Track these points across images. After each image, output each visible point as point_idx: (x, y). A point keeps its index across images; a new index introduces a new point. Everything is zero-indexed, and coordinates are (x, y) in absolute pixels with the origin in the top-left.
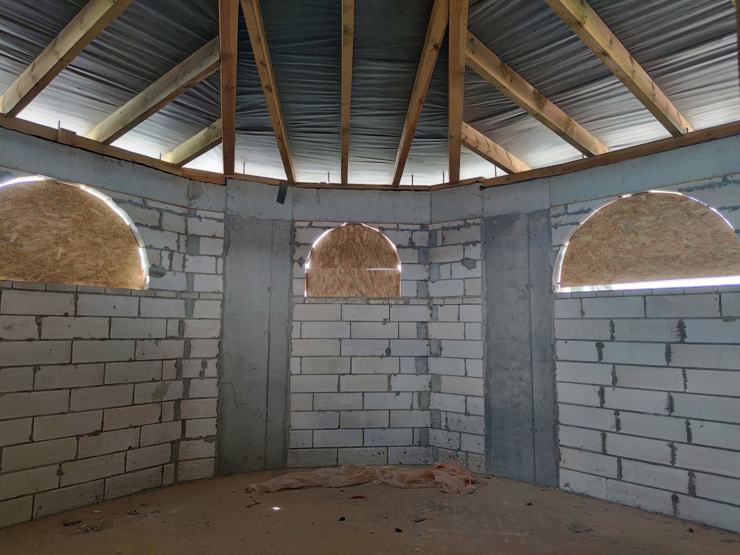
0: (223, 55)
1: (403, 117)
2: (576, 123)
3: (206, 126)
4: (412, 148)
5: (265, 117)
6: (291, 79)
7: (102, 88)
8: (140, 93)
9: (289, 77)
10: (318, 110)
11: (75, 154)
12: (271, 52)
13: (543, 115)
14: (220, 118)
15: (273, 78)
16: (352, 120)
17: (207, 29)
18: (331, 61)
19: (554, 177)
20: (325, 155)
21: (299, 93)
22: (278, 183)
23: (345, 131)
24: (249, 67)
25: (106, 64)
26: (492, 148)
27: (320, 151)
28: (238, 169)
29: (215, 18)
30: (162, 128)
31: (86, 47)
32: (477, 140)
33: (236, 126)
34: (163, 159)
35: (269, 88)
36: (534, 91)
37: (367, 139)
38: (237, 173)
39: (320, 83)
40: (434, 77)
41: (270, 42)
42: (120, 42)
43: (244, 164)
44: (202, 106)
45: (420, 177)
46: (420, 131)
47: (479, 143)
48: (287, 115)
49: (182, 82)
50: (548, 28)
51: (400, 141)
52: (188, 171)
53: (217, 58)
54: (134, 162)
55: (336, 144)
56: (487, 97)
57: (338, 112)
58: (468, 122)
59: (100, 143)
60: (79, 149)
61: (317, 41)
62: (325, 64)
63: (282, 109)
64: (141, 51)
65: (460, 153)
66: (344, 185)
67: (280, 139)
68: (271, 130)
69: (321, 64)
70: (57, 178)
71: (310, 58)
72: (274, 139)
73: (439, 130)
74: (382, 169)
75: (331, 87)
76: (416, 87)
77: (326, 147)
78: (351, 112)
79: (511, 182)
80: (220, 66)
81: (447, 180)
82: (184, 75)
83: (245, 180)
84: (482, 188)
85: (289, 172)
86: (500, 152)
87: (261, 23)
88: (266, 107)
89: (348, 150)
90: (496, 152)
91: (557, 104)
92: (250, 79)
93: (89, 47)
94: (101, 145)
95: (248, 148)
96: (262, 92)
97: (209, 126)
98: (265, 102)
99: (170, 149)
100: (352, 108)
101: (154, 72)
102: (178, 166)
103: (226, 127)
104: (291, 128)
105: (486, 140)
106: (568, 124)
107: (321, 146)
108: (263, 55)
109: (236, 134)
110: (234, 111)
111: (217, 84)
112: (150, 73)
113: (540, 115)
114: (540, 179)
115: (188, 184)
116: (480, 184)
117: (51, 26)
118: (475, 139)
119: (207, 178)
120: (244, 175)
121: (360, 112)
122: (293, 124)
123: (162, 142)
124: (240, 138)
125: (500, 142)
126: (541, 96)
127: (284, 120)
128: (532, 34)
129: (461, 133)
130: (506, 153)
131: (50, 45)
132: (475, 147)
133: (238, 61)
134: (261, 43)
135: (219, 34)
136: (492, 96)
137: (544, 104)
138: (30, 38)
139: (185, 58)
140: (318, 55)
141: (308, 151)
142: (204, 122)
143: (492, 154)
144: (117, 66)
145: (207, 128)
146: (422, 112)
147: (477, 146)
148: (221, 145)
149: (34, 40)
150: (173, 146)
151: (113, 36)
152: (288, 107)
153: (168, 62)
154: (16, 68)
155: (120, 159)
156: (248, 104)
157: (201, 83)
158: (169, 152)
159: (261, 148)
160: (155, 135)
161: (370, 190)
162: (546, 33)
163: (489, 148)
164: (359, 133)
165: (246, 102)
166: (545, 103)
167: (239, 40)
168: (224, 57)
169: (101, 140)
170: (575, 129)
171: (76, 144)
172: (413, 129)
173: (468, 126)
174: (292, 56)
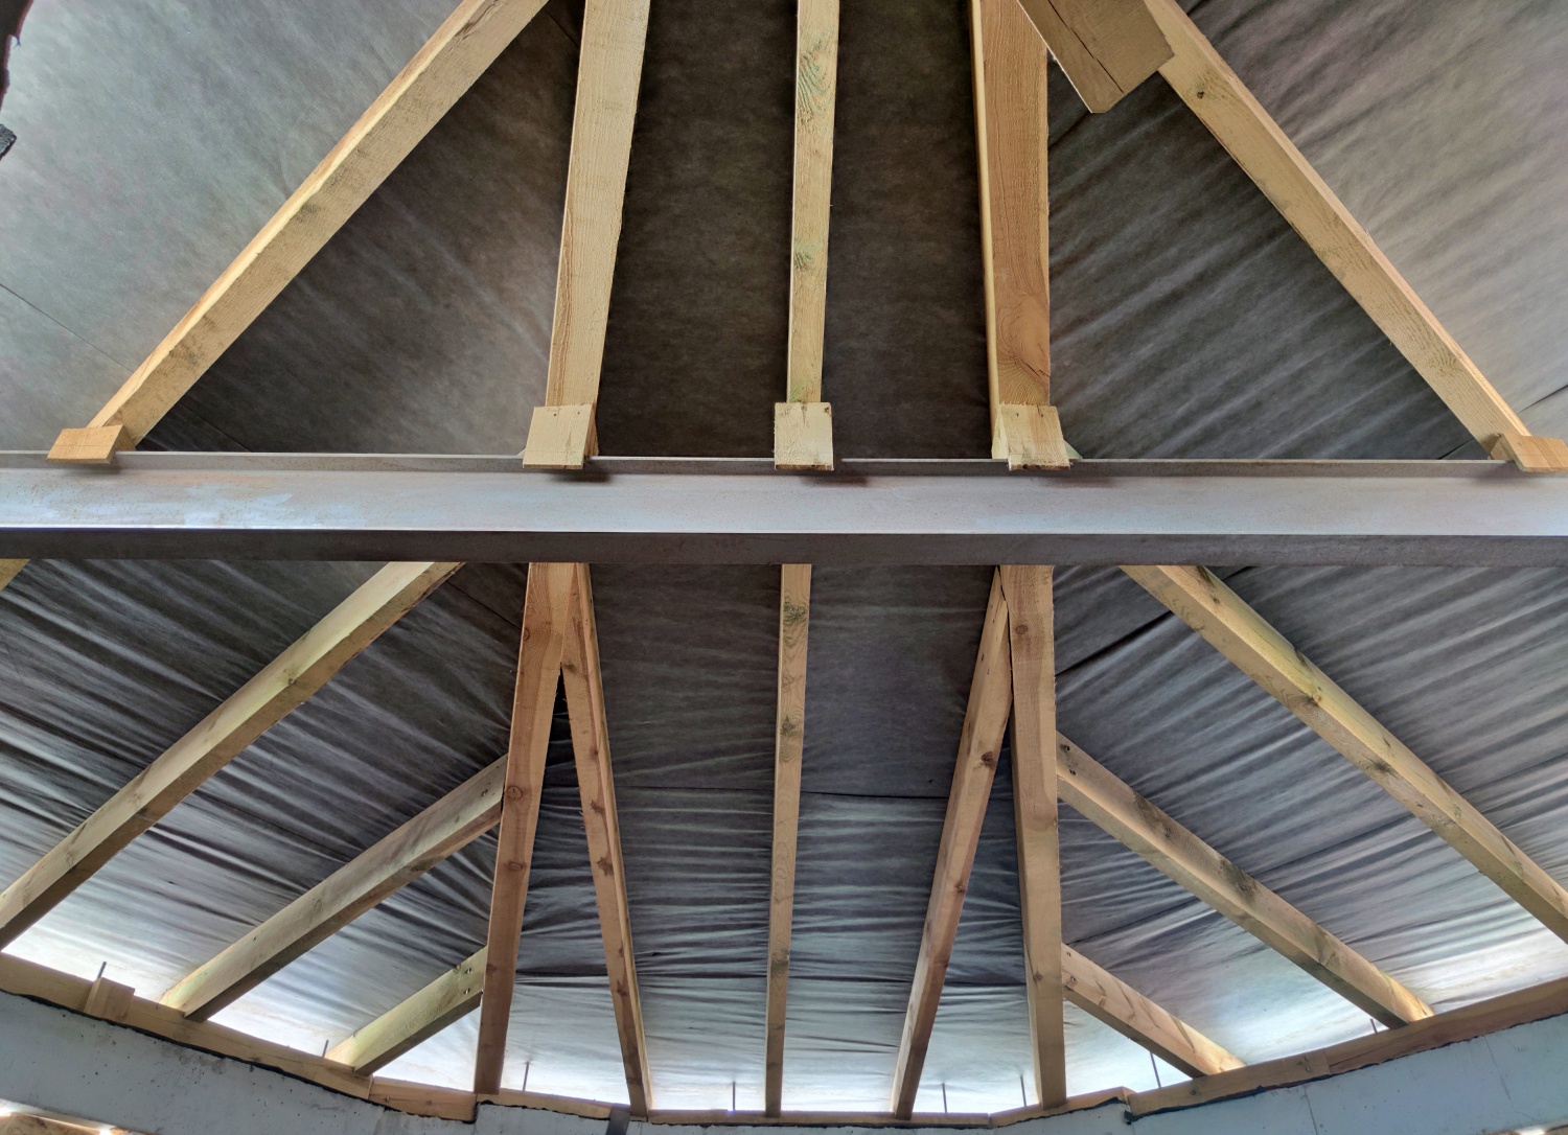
0: (512, 789)
1: (915, 931)
2: (1337, 941)
3: (447, 966)
4: (941, 1009)
5: (590, 941)
6: (658, 847)
7: (226, 880)
8: (309, 889)
9: (653, 842)
10: (716, 919)
11: (114, 1043)
12: (619, 785)
13: (1258, 917)
14: (483, 946)
15: (616, 841)
16: (795, 943)
17: (483, 740)
18: (751, 802)
19: (1313, 1084)
20: (726, 1033)
21: (673, 880)
22: (605, 1113)
23: (779, 966)
24: (565, 823)
25: (247, 824)
26: (1137, 1007)
27: (715, 1025)
28: (511, 1078)
29: (505, 718)
30: (345, 973)
31: (204, 784)
32: (1101, 987)
33: (519, 964)
34: (332, 1056)
35: (606, 866)
36: (1223, 863)
37: (830, 990)
38: (505, 1090)
39: (723, 855)
40: (985, 834)
41: (619, 764)
42: (287, 773)
43: (528, 1064)
44: (447, 918)
45: (962, 1089)
46: (958, 967)
47: (1104, 995)
48: (642, 933)
49: (409, 859)
50: (1234, 721)
51: (909, 992)
52: (384, 1086)
53: (496, 800)
54: (256, 1064)
55: (754, 1003)
56: (1111, 879)
57: (762, 923)
58: (1075, 943)
59: (187, 1014)
60: (129, 1031)
61: (722, 758)
62: (734, 808)
63: (632, 919)
64: (331, 792)
65: (1063, 1023)
66: (772, 1114)
67: (622, 992)
68: (601, 971)
69: (728, 808)
70: (45, 1109)
71: (703, 795)
72: (607, 996)
73: (1004, 964)
74: (868, 1069)
75: (747, 862)
76: (946, 856)
77: (728, 1013)
78: (794, 923)
79: (1203, 1101)
80: (500, 817)
81: (1034, 1099)
82: (416, 843)
83: (524, 1107)
84: (1130, 1118)
85: (635, 1080)
86: (1161, 1019)
87: (602, 723)
88: (596, 916)
89: (784, 1018)
90: (1150, 1016)
91: (1282, 894)
92: (567, 850)
93: (213, 785)
94: (189, 1022)
95: (543, 1020)
96: (589, 880)
97: (455, 966)
98: (593, 904)
99: (352, 1029)
100: (796, 912)
101: (353, 841)
102: (363, 1073)
103: (494, 963)
104: (650, 966)
105: (1120, 987)
106: (1319, 942)
107: (719, 1011)
108: (600, 789)
109: (515, 987)
110: (519, 926)
111: (488, 863)
112: (340, 842)
113: (1250, 917)
114: (1278, 1091)
115: (379, 1121)
116: (1121, 1108)
117: (145, 742)
118: (1095, 985)
119: (427, 1103)
120: (523, 1094)
121: (815, 922)
122: (655, 954)
123: (337, 1012)
124: (525, 995)
125: (1154, 992)
126: (1242, 873)
127: (636, 947)
128: (1199, 734)
129: (1059, 968)
130: (1175, 1022)
131: (132, 782)
132: (1097, 1004)
133: (541, 808)
134: (598, 762)
135: (507, 751)
136: (1123, 877)
137: (1253, 893)
138: (92, 771)
139: (426, 806)
140: (722, 790)
141: (687, 1024)
142: (445, 958)
143: (1142, 1025)
144: (271, 829)
145: (451, 971)
146: (963, 919)
147: (1102, 1002)
148: (477, 1013)
149: (99, 774)
150: (358, 1019)
151: (275, 760)
152: (645, 913)
153: (387, 817)
154: (43, 837)
155: (222, 1056)
156: (556, 908)
157: (451, 860)
158: (349, 1037)
159: (573, 1021)
160: (324, 994)
161: (839, 1126)
162: (1231, 732)
163: (1132, 1006)
164: (812, 974)
165: (550, 905)
166: (1253, 890)
167: (549, 762)
168: (513, 794)
169: (189, 1010)
170: (1340, 954)
171: (125, 1016)
172: (943, 961)
173: (1073, 952)
174: (665, 793)
